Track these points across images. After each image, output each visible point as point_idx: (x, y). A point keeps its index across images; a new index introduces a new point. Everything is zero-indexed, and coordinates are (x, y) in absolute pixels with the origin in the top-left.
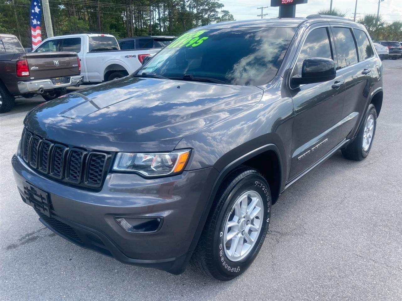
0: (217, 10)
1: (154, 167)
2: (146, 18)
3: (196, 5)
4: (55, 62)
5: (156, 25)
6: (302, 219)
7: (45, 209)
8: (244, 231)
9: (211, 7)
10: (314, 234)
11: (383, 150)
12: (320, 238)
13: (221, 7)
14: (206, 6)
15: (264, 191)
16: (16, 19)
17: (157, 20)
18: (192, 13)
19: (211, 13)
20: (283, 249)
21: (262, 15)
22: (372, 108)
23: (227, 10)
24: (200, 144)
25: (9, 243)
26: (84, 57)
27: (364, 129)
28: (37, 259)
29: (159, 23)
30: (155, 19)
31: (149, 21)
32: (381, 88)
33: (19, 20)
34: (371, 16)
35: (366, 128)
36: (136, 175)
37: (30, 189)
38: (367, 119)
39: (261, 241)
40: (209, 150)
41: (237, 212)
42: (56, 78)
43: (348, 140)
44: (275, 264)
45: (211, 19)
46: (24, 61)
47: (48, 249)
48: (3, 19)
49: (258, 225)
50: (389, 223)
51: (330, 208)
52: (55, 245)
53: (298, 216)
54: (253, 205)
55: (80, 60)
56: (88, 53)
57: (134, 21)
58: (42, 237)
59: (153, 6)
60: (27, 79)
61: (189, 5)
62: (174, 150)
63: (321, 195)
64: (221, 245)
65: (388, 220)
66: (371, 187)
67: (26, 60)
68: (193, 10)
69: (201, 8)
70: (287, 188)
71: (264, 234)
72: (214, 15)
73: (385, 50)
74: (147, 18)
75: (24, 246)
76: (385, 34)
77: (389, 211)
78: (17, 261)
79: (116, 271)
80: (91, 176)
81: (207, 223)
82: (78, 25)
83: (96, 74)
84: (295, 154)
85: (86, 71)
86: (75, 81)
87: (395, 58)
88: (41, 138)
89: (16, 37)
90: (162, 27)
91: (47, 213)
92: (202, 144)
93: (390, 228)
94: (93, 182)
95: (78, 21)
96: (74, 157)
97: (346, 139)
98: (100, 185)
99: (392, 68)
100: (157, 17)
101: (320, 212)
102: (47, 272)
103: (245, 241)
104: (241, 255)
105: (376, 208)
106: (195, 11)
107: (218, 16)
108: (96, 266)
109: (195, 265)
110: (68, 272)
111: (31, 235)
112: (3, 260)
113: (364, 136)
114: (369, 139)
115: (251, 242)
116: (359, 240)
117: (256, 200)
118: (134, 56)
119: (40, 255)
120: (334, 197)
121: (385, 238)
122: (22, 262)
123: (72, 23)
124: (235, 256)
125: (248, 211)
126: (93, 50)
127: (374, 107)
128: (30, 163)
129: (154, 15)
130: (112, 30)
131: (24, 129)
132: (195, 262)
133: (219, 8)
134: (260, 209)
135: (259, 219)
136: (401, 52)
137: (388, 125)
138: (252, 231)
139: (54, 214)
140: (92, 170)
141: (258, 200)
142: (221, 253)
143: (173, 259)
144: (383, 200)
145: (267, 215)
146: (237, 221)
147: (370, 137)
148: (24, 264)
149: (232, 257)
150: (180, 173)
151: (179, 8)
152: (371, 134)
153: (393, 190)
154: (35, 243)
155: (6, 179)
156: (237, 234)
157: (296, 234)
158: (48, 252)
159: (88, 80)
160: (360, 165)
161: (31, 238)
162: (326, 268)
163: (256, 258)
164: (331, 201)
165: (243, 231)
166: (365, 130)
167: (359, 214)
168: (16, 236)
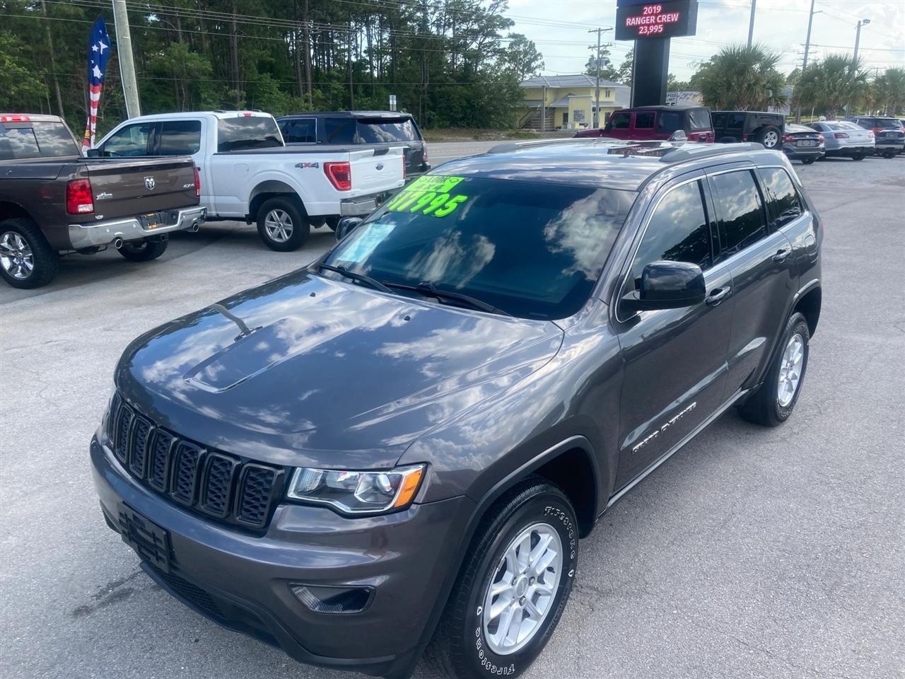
0: (499, 32)
1: (360, 496)
2: (340, 46)
3: (452, 21)
4: (148, 180)
5: (360, 65)
6: (644, 561)
7: (158, 558)
8: (524, 597)
9: (487, 27)
10: (662, 595)
11: (823, 402)
12: (672, 603)
13: (508, 26)
14: (475, 22)
15: (563, 520)
16: (50, 48)
17: (365, 52)
18: (444, 37)
19: (485, 39)
20: (601, 626)
21: (599, 47)
22: (798, 321)
23: (521, 34)
24: (447, 443)
25: (78, 603)
26: (208, 163)
27: (781, 364)
28: (134, 638)
29: (368, 58)
30: (359, 50)
31: (346, 54)
32: (816, 280)
33: (57, 50)
34: (840, 58)
35: (784, 362)
36: (326, 510)
37: (132, 519)
38: (788, 344)
39: (556, 613)
40: (461, 450)
41: (510, 564)
42: (149, 215)
43: (743, 392)
44: (582, 657)
45: (485, 53)
46: (83, 181)
47: (152, 618)
48: (22, 48)
49: (551, 584)
50: (809, 573)
51: (700, 536)
52: (166, 609)
53: (636, 555)
54: (542, 549)
55: (199, 169)
56: (215, 154)
57: (312, 51)
58: (140, 592)
59: (356, 21)
60: (88, 219)
61: (437, 20)
62: (396, 466)
63: (687, 506)
64: (479, 629)
65: (808, 565)
66: (787, 491)
67: (87, 181)
68: (444, 32)
69: (462, 27)
70: (611, 506)
71: (564, 599)
72: (492, 44)
73: (868, 138)
74: (342, 47)
75: (105, 609)
76: (871, 99)
77: (814, 547)
78: (95, 642)
79: (284, 665)
80: (247, 507)
81: (454, 591)
82: (189, 64)
83: (233, 200)
84: (626, 443)
85: (211, 193)
86: (189, 217)
87: (888, 154)
88: (153, 423)
89: (63, 120)
90: (375, 67)
91: (164, 567)
92: (451, 443)
93: (809, 584)
94: (251, 517)
95: (187, 55)
96: (216, 468)
97: (742, 390)
98: (263, 524)
99: (878, 182)
100: (365, 45)
101: (679, 546)
102: (154, 666)
103: (526, 614)
104: (518, 642)
105: (788, 538)
106: (449, 33)
107: (501, 47)
108: (245, 655)
109: (431, 662)
110: (193, 666)
111: (118, 586)
112: (68, 639)
113: (782, 378)
114: (792, 381)
115: (538, 616)
116: (747, 608)
117: (548, 538)
118: (316, 165)
119: (139, 630)
120: (711, 512)
121: (797, 606)
122: (106, 645)
123: (175, 58)
124: (507, 645)
125: (531, 560)
126: (227, 146)
127: (803, 318)
128: (131, 466)
129: (359, 39)
130: (265, 74)
131: (115, 395)
132: (432, 658)
133: (503, 28)
134: (554, 554)
135: (554, 572)
136: (903, 141)
137: (845, 337)
138: (540, 595)
139: (175, 568)
140: (250, 495)
141: (551, 538)
142: (479, 643)
143: (391, 657)
144: (806, 521)
145: (569, 563)
146: (509, 582)
147: (794, 377)
148: (110, 648)
149: (500, 648)
150: (406, 507)
151: (413, 28)
152: (796, 371)
153: (830, 497)
154: (127, 604)
155: (58, 456)
156: (511, 605)
157: (627, 593)
158: (153, 623)
159: (214, 213)
160: (773, 437)
161: (116, 594)
162: (678, 668)
163: (548, 644)
164: (704, 522)
165: (521, 599)
166: (782, 367)
167: (755, 551)
168: (89, 588)
